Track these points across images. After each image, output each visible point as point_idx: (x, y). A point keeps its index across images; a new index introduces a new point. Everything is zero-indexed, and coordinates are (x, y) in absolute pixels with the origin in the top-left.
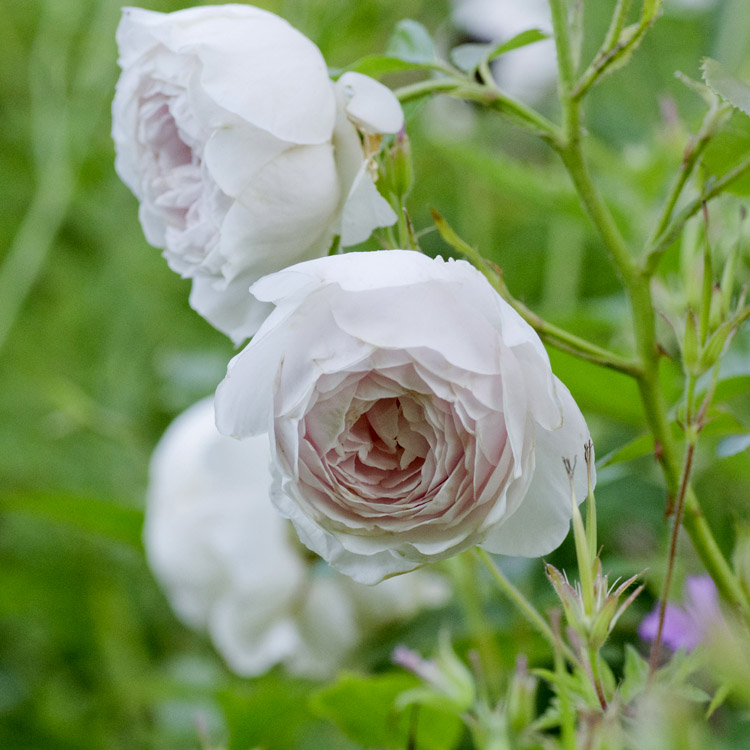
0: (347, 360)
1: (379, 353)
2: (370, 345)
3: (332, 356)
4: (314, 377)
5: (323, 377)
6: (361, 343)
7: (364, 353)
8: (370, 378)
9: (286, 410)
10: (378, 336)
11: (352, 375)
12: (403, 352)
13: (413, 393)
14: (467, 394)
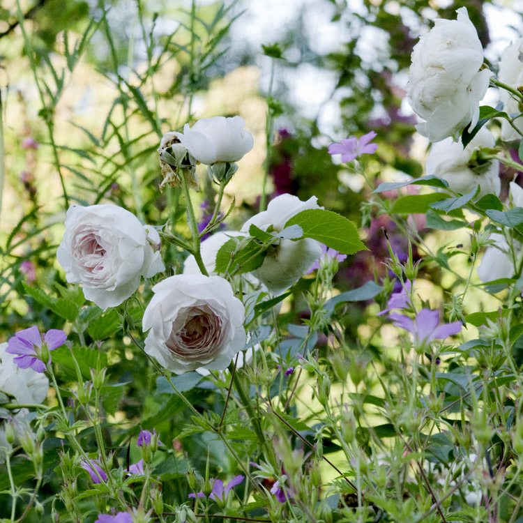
0: (189, 304)
1: (199, 301)
2: (195, 299)
3: (183, 303)
4: (179, 308)
5: (182, 308)
6: (192, 298)
7: (194, 301)
8: (194, 309)
9: (166, 320)
10: (198, 296)
11: (189, 308)
12: (204, 301)
13: (206, 314)
14: (221, 313)
